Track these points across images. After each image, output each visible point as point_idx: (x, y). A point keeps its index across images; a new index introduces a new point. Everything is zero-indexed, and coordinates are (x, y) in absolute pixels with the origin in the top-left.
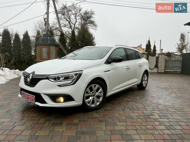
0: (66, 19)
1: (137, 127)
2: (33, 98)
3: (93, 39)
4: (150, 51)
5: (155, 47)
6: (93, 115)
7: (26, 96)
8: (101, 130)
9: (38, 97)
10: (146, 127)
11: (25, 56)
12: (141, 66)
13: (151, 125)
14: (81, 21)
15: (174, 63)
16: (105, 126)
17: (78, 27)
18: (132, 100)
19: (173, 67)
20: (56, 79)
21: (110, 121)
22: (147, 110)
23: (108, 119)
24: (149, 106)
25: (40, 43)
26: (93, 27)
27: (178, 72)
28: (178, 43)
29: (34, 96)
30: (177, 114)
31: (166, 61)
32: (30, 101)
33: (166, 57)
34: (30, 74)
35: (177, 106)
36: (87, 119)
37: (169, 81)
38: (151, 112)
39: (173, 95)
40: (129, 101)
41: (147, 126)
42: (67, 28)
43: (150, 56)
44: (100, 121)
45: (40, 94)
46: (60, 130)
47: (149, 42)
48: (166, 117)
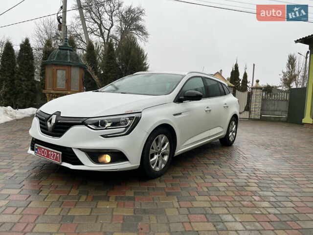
0: (94, 20)
1: (227, 203)
2: (58, 155)
3: (144, 58)
4: (237, 83)
5: (245, 76)
6: (155, 185)
7: (43, 153)
8: (172, 206)
9: (68, 154)
10: (240, 203)
11: (23, 83)
12: (227, 107)
13: (248, 200)
14: (121, 24)
15: (276, 103)
16: (178, 202)
17: (115, 35)
18: (213, 163)
19: (274, 111)
20: (99, 124)
21: (185, 194)
22: (239, 178)
23: (180, 191)
24: (242, 171)
25: (54, 61)
26: (141, 37)
27: (282, 119)
28: (284, 71)
29: (61, 153)
30: (286, 185)
31: (262, 99)
32: (52, 160)
33: (264, 94)
34: (51, 115)
35: (284, 173)
36: (147, 191)
37: (268, 132)
38: (246, 181)
39: (278, 156)
40: (209, 164)
41: (242, 202)
42: (95, 35)
43: (239, 90)
44: (168, 194)
45: (71, 148)
46: (108, 207)
47: (236, 67)
48: (270, 190)
